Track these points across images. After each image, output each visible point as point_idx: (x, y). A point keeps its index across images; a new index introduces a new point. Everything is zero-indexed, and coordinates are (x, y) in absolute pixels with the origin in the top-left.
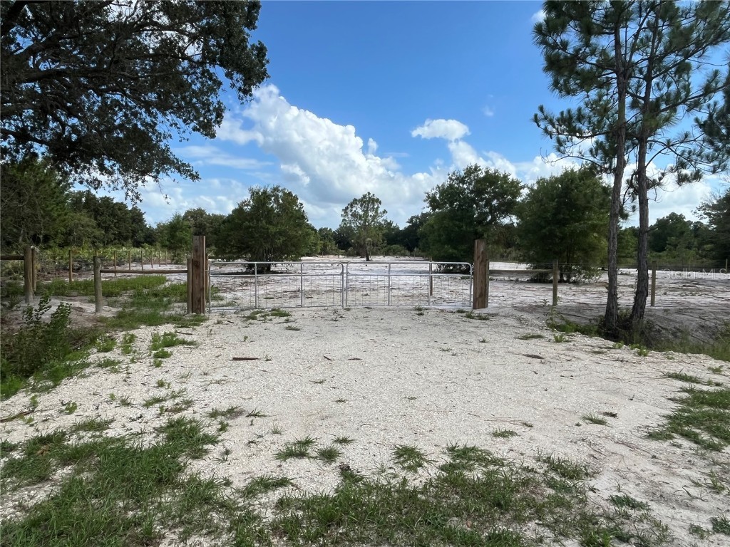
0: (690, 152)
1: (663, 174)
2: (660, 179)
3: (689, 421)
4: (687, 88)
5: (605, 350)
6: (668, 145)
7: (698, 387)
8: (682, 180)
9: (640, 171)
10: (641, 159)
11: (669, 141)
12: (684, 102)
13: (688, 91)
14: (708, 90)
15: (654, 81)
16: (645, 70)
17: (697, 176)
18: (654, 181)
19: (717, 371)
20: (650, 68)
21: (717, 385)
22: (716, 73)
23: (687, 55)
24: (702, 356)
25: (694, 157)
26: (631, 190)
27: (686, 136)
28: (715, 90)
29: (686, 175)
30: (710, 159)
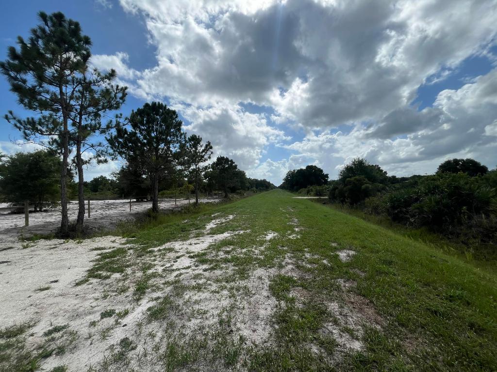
0: (102, 151)
1: (91, 159)
2: (89, 161)
3: (98, 269)
4: (100, 124)
5: (58, 246)
6: (92, 146)
7: (104, 251)
8: (99, 162)
9: (78, 156)
10: (78, 150)
11: (92, 145)
12: (98, 129)
13: (100, 125)
14: (109, 127)
15: (83, 117)
16: (79, 110)
17: (106, 161)
18: (87, 161)
19: (114, 242)
20: (81, 110)
21: (113, 248)
22: (111, 121)
23: (99, 110)
24: (109, 236)
25: (104, 153)
26: (75, 164)
27: (100, 143)
28: (111, 128)
29: (101, 160)
30: (111, 155)
